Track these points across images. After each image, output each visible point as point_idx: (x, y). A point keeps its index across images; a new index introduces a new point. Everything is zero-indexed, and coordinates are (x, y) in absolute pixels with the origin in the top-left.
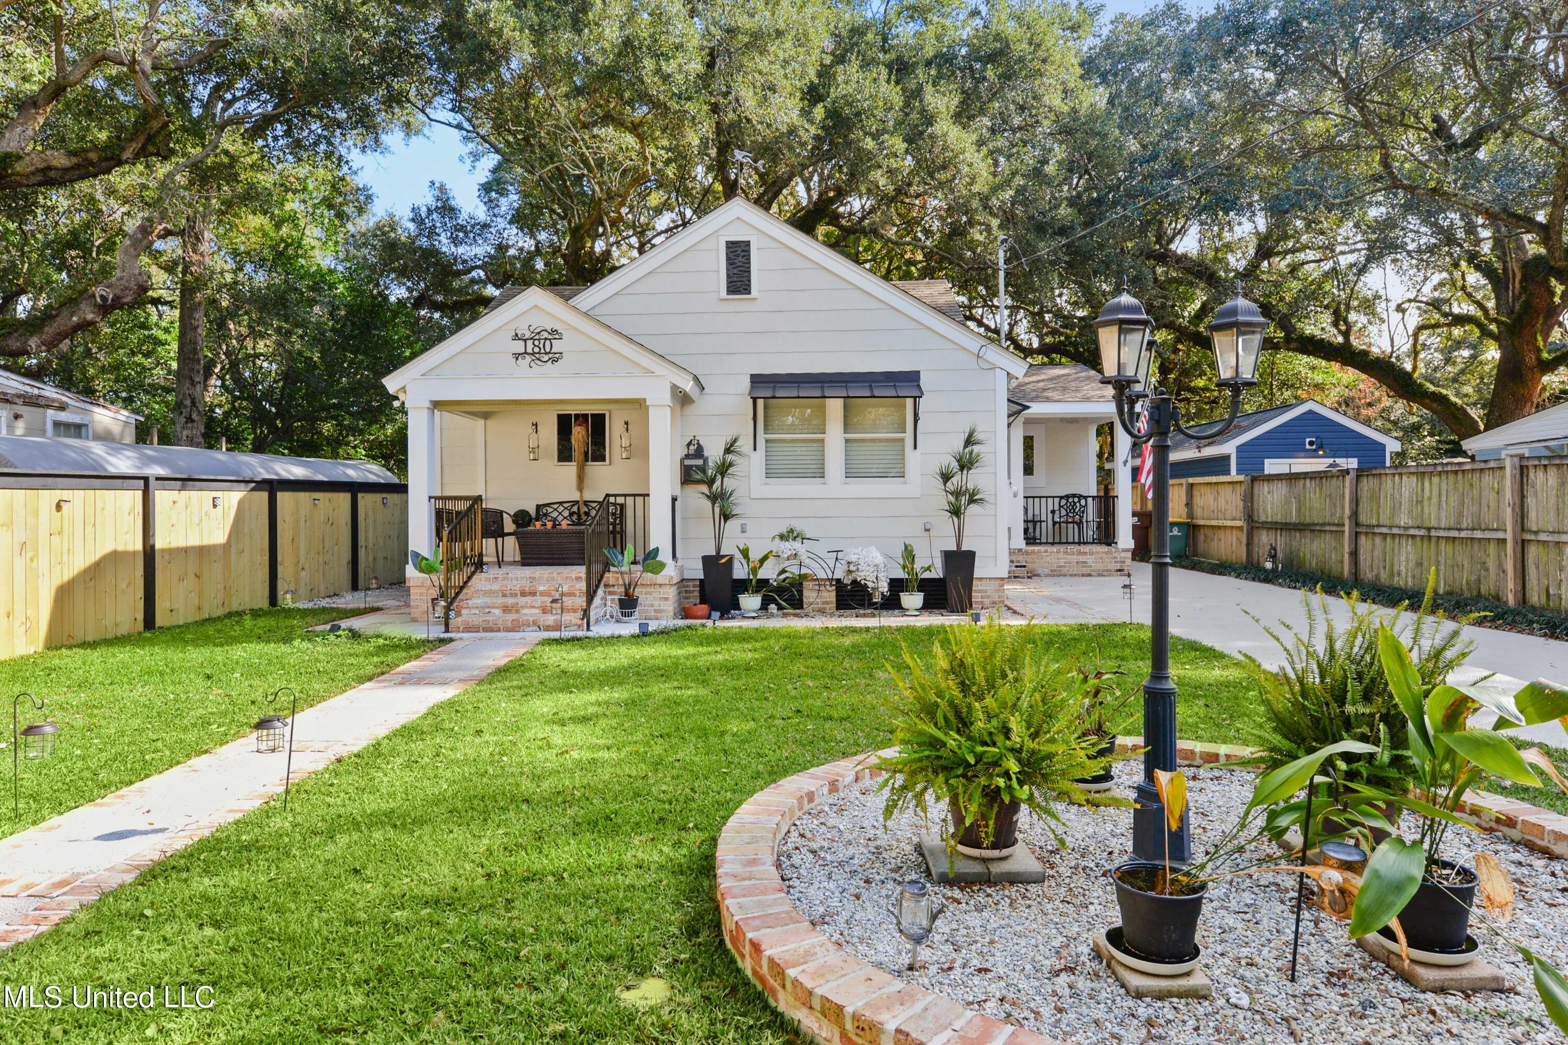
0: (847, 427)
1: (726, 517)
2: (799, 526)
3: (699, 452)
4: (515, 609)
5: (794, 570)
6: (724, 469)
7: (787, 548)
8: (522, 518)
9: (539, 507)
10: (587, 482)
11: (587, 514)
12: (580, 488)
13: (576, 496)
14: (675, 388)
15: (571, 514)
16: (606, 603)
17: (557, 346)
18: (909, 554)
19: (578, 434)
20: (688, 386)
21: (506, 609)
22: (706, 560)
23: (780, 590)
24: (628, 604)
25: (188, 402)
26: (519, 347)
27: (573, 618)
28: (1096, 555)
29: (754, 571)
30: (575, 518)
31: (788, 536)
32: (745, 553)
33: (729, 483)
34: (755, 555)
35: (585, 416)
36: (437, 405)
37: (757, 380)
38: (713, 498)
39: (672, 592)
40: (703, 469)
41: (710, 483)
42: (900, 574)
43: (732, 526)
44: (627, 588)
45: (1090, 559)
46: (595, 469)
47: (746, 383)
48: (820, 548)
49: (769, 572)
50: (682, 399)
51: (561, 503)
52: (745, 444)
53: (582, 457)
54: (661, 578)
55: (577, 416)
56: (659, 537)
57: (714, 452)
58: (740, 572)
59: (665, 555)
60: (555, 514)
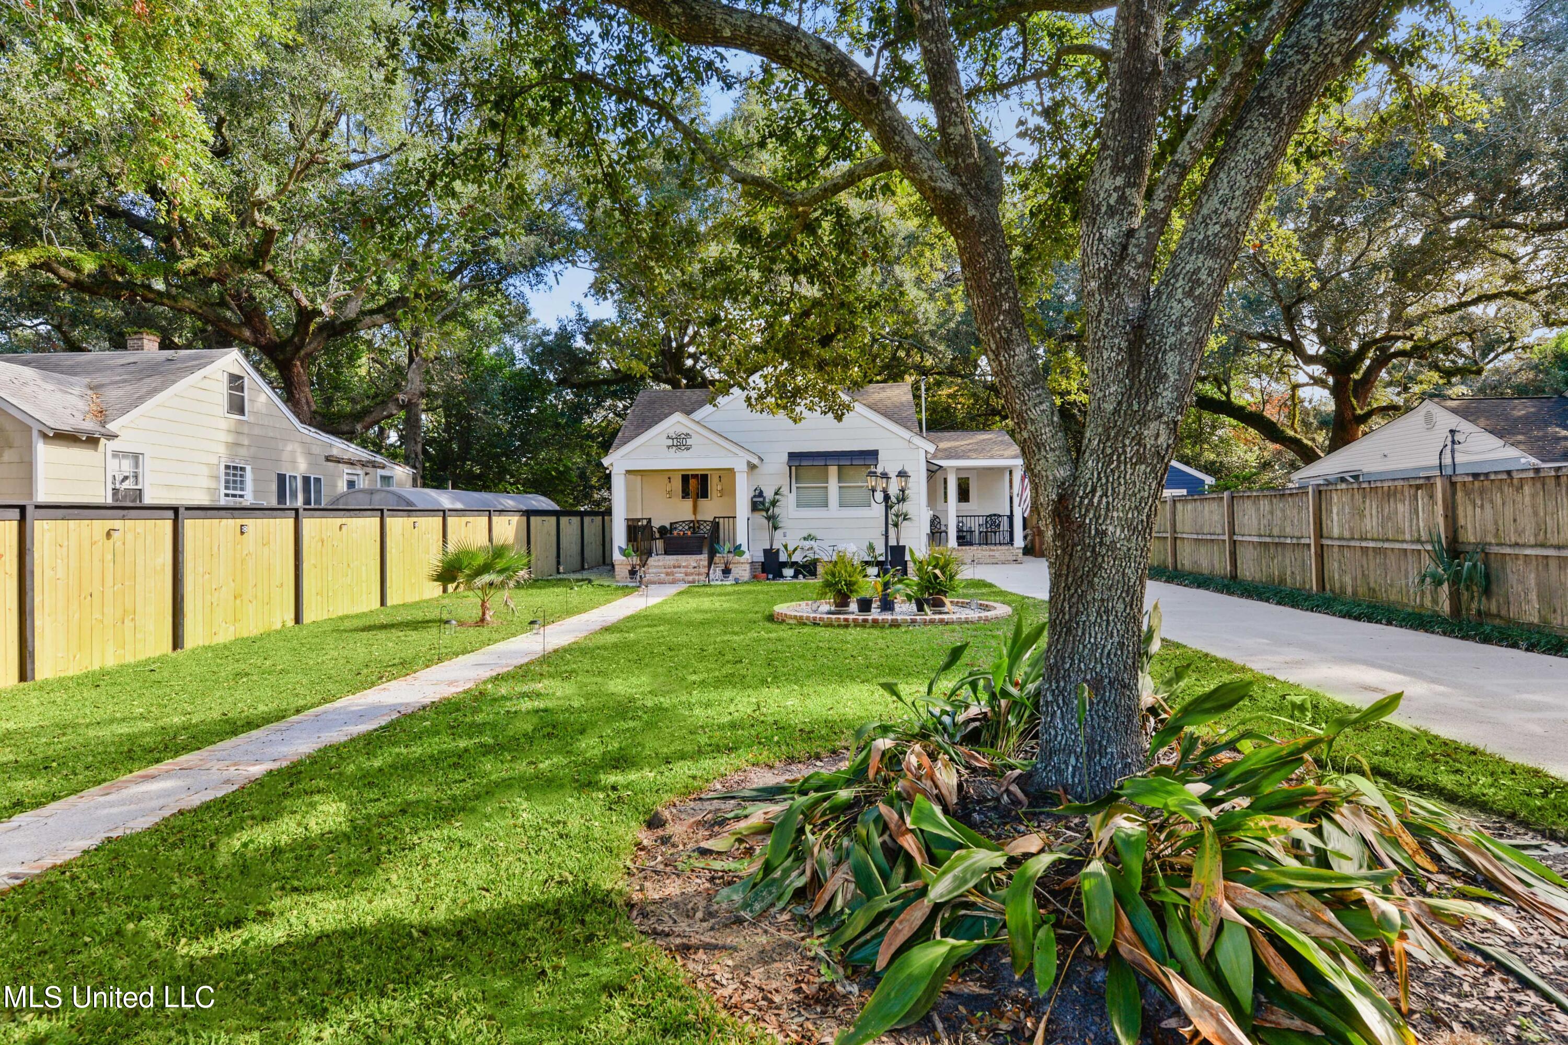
0: (840, 480)
1: (775, 528)
2: (813, 533)
3: (761, 494)
4: (672, 574)
5: (811, 556)
6: (774, 503)
7: (807, 544)
8: (662, 530)
9: (672, 524)
10: (699, 510)
11: (699, 528)
14: (749, 463)
15: (690, 528)
16: (717, 572)
17: (689, 442)
18: (871, 548)
19: (693, 482)
20: (755, 461)
21: (667, 574)
22: (765, 551)
23: (804, 566)
24: (726, 571)
25: (413, 455)
26: (670, 442)
27: (702, 578)
28: (1000, 552)
29: (790, 556)
30: (692, 530)
31: (808, 538)
32: (786, 547)
33: (777, 511)
34: (790, 548)
35: (697, 477)
36: (628, 472)
37: (792, 455)
38: (769, 518)
39: (748, 567)
40: (763, 503)
41: (767, 510)
42: (867, 559)
43: (778, 534)
44: (726, 564)
45: (997, 554)
46: (702, 502)
47: (785, 457)
48: (825, 545)
49: (797, 558)
50: (752, 467)
51: (684, 522)
52: (785, 490)
53: (695, 496)
54: (742, 559)
55: (692, 476)
56: (741, 539)
57: (769, 494)
58: (783, 558)
59: (744, 548)
60: (681, 528)
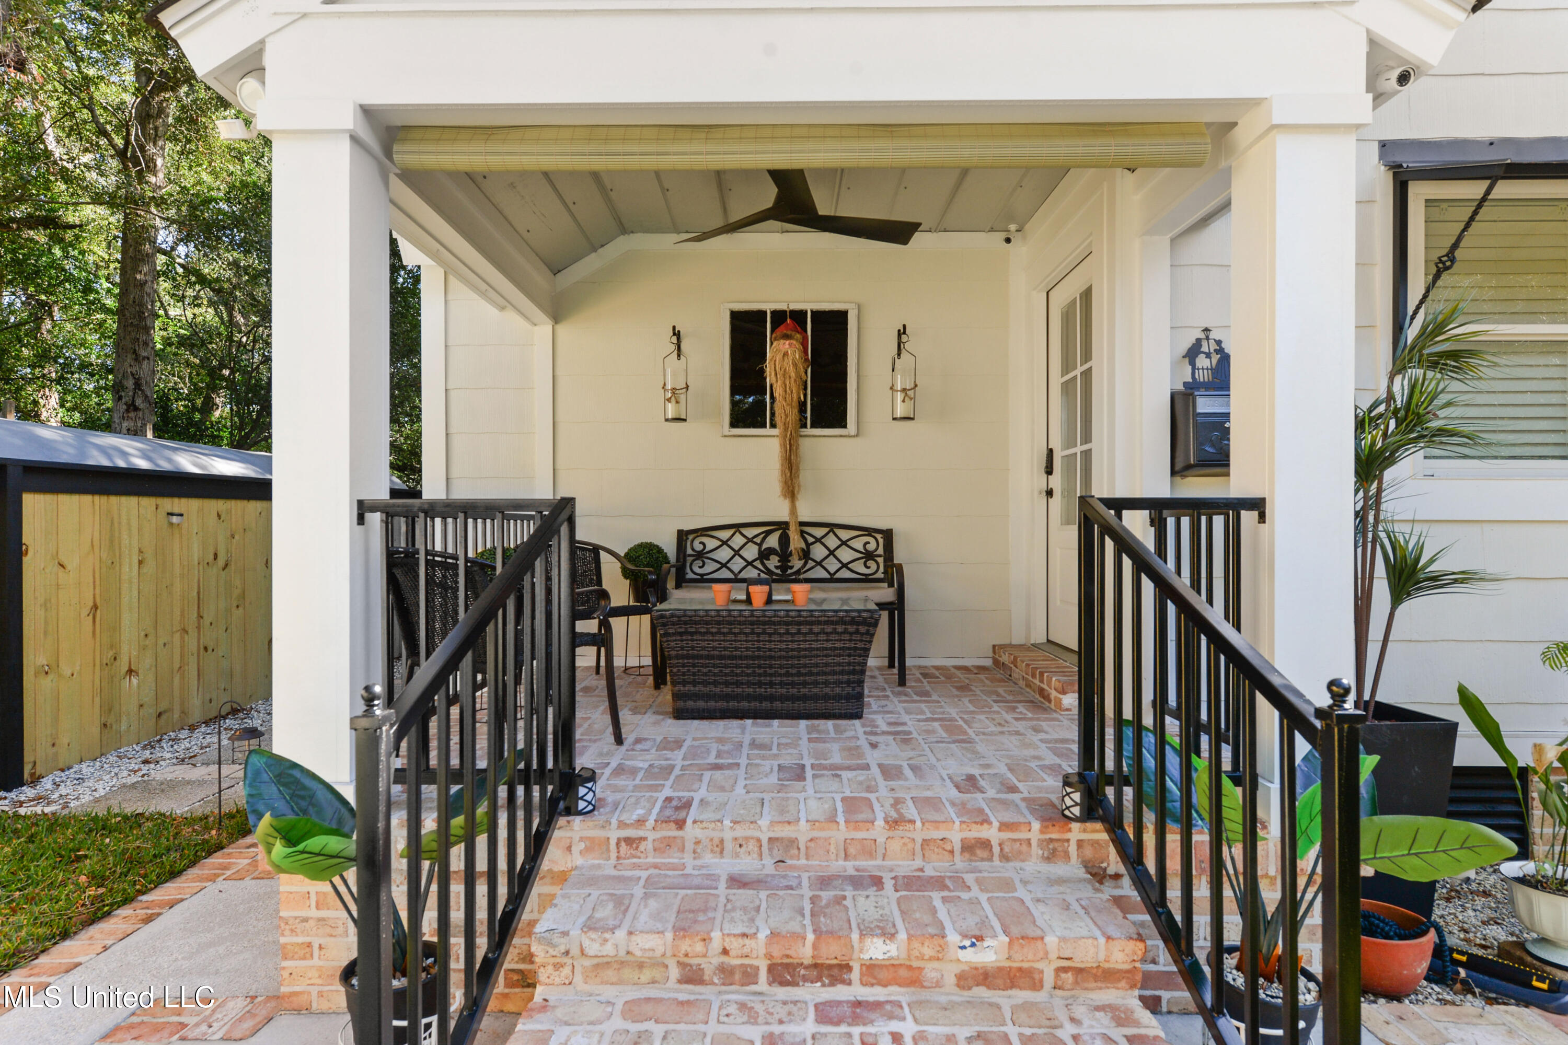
9: (682, 536)
10: (805, 476)
11: (806, 555)
12: (791, 490)
13: (780, 511)
15: (764, 555)
19: (782, 358)
25: (130, 383)
30: (773, 562)
35: (798, 316)
46: (824, 445)
51: (737, 527)
53: (794, 414)
55: (779, 317)
60: (724, 554)
